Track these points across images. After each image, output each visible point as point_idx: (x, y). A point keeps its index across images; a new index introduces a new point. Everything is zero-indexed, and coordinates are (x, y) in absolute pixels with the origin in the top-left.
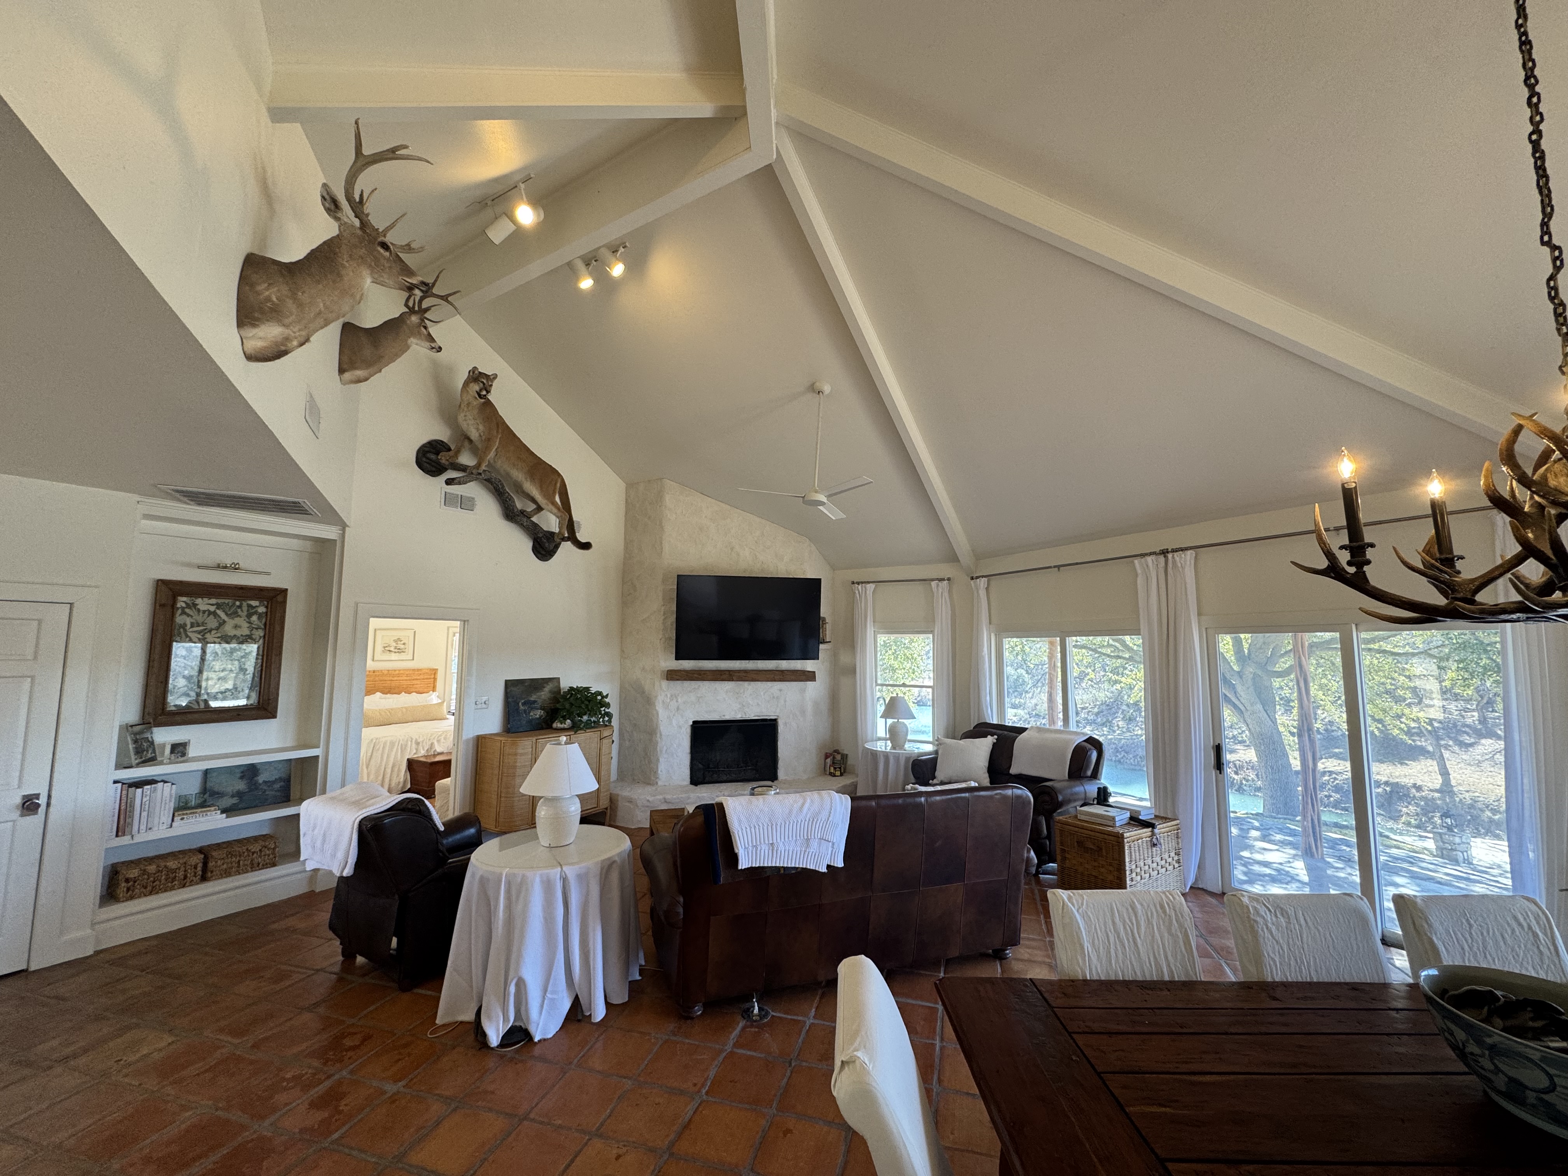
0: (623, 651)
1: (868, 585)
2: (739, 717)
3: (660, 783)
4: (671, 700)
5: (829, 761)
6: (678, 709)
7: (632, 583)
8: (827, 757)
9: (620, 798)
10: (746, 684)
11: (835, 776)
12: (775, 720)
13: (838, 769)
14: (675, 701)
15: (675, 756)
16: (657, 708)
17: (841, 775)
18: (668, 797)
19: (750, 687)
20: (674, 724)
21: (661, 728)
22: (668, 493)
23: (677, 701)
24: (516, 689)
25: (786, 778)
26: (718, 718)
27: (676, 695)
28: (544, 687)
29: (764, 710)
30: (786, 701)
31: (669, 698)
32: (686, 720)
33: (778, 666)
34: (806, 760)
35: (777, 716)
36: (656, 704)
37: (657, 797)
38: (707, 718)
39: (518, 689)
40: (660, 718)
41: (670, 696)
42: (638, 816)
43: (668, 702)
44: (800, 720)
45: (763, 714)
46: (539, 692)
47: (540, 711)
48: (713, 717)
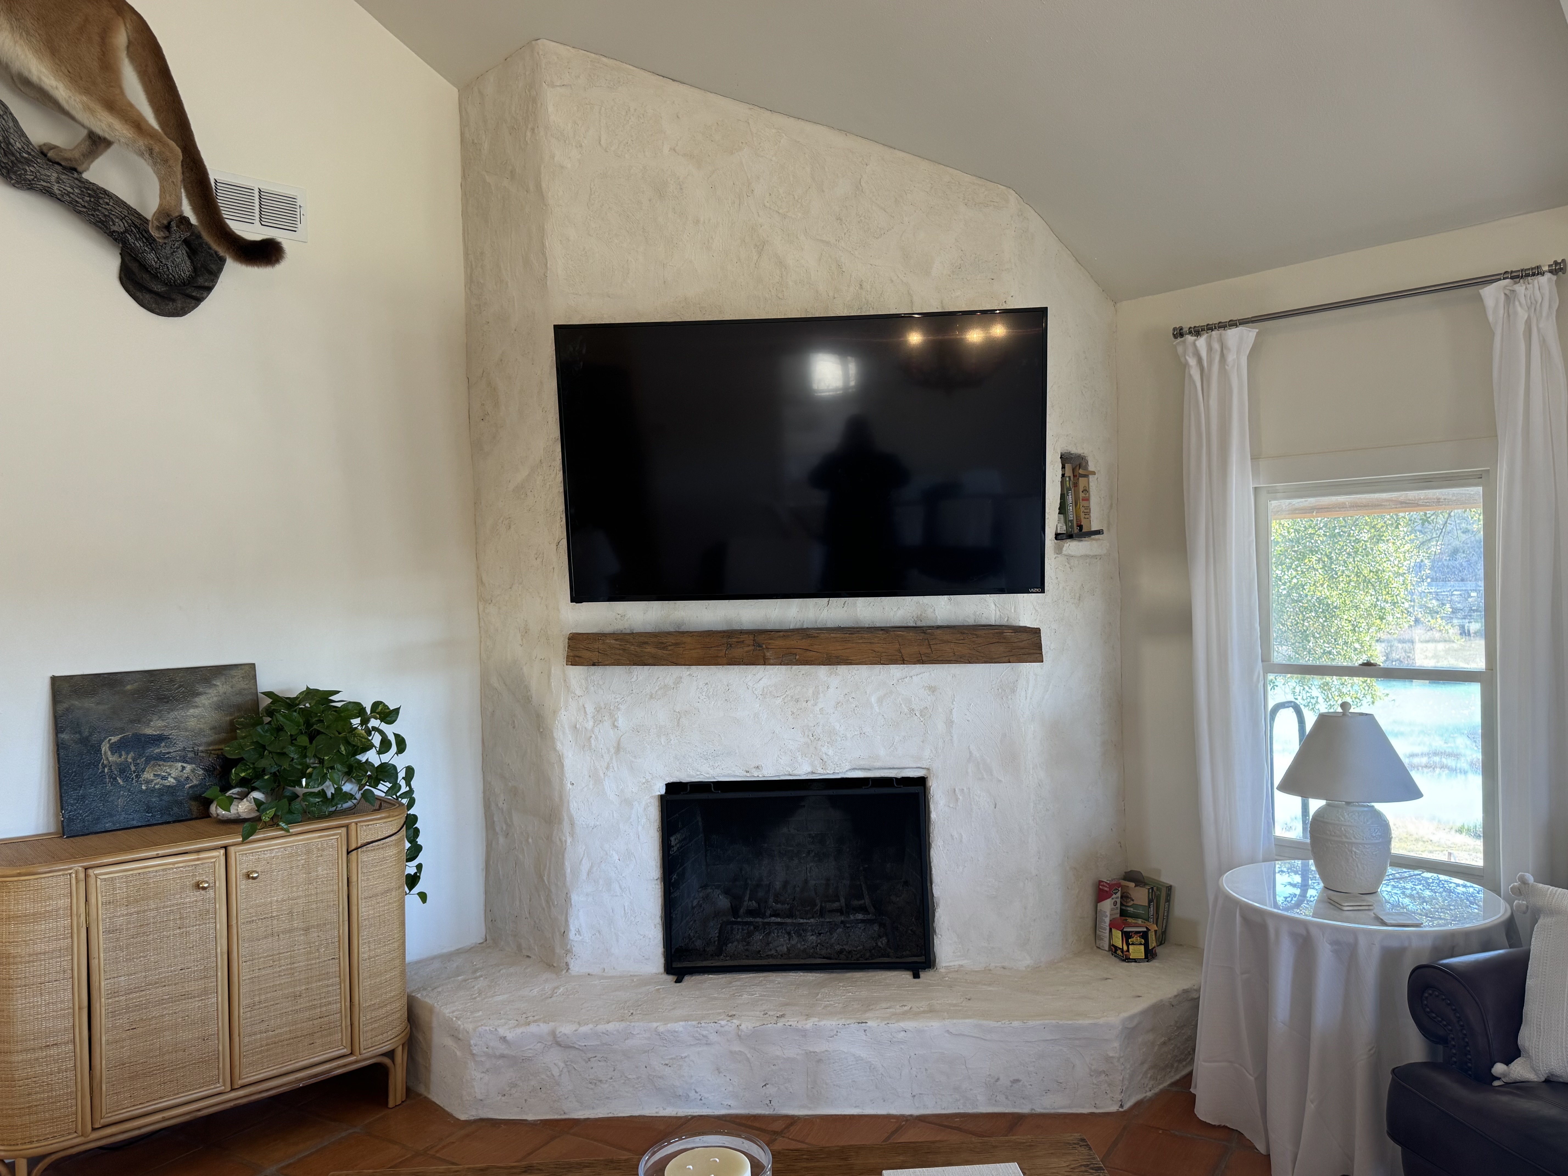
1: (1232, 334)
2: (803, 770)
4: (598, 722)
5: (1108, 906)
6: (618, 748)
8: (1101, 892)
10: (822, 671)
11: (1127, 959)
12: (921, 782)
13: (1136, 939)
14: (607, 724)
15: (616, 886)
16: (559, 746)
17: (1150, 955)
18: (566, 1029)
20: (612, 797)
21: (573, 806)
23: (615, 726)
24: (89, 703)
25: (961, 963)
26: (741, 775)
27: (612, 708)
28: (199, 694)
29: (882, 752)
30: (952, 722)
31: (589, 716)
32: (644, 781)
33: (921, 615)
34: (1025, 908)
35: (928, 769)
36: (555, 735)
37: (533, 1028)
38: (707, 776)
39: (98, 704)
40: (567, 776)
41: (594, 711)
42: (475, 1083)
43: (590, 728)
44: (1000, 781)
45: (879, 764)
46: (172, 710)
47: (180, 765)
48: (727, 772)
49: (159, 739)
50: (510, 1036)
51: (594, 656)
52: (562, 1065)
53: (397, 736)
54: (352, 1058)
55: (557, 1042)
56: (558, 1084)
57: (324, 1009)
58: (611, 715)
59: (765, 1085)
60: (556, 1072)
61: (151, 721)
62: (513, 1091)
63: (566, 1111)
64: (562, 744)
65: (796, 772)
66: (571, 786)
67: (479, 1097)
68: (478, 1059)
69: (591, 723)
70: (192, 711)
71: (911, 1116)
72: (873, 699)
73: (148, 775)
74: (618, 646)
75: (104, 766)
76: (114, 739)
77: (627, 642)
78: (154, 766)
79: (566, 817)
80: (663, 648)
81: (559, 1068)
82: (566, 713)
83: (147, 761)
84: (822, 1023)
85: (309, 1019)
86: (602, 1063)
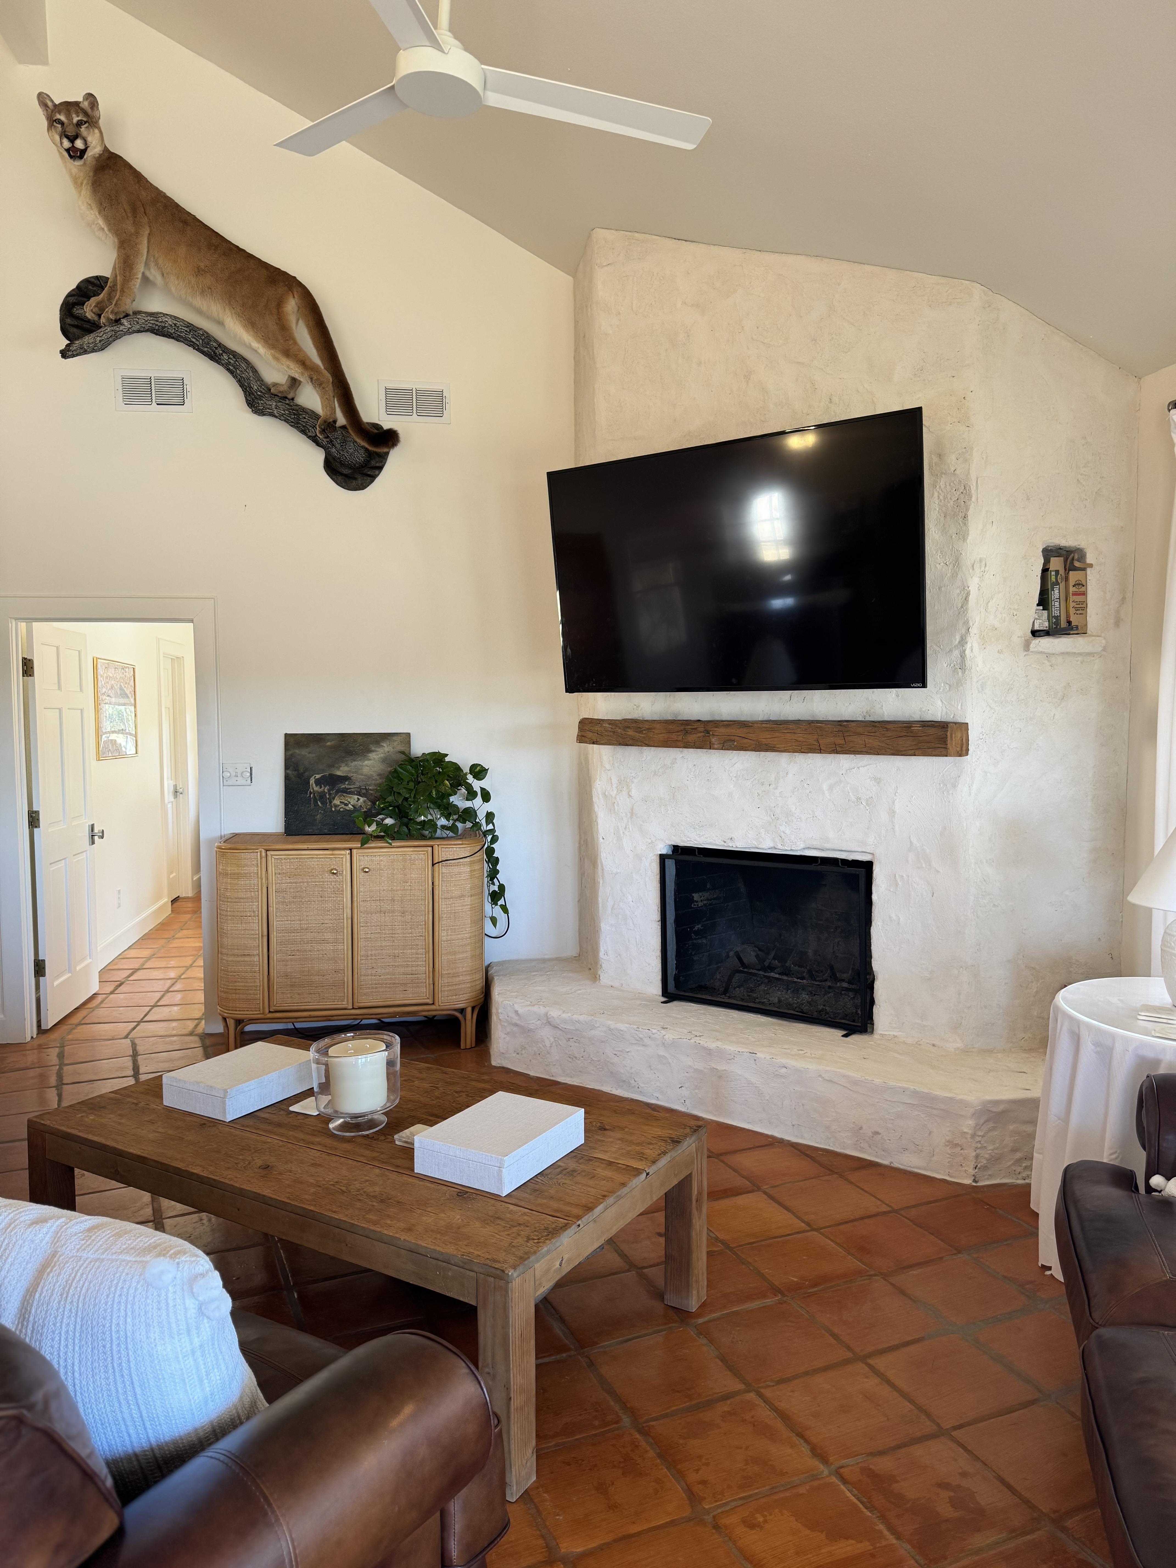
2: (766, 844)
4: (620, 791)
6: (632, 813)
12: (866, 864)
14: (627, 794)
15: (630, 922)
16: (596, 809)
20: (627, 850)
21: (604, 855)
23: (631, 796)
24: (304, 752)
25: (895, 1034)
26: (720, 844)
27: (628, 781)
28: (371, 751)
29: (833, 835)
30: (894, 812)
31: (615, 786)
32: (650, 841)
33: (870, 710)
34: (959, 994)
35: (871, 854)
36: (594, 799)
37: (535, 1009)
38: (696, 842)
39: (310, 753)
40: (600, 832)
41: (617, 782)
42: (500, 1040)
43: (614, 795)
44: (938, 871)
45: (828, 846)
46: (354, 761)
47: (356, 797)
48: (709, 840)
49: (345, 779)
50: (520, 1011)
51: (594, 737)
52: (552, 1040)
53: (482, 789)
54: (433, 1007)
55: (549, 1023)
56: (549, 1053)
57: (414, 969)
58: (628, 786)
59: (681, 1087)
60: (548, 1045)
61: (341, 767)
62: (523, 1052)
63: (554, 1074)
64: (599, 806)
65: (760, 846)
66: (602, 840)
68: (502, 1024)
69: (615, 792)
70: (366, 762)
72: (825, 787)
73: (336, 802)
74: (610, 729)
75: (311, 793)
76: (318, 776)
77: (616, 726)
78: (340, 796)
79: (599, 863)
80: (641, 732)
81: (550, 1041)
82: (599, 783)
83: (337, 793)
85: (404, 974)
86: (577, 1044)
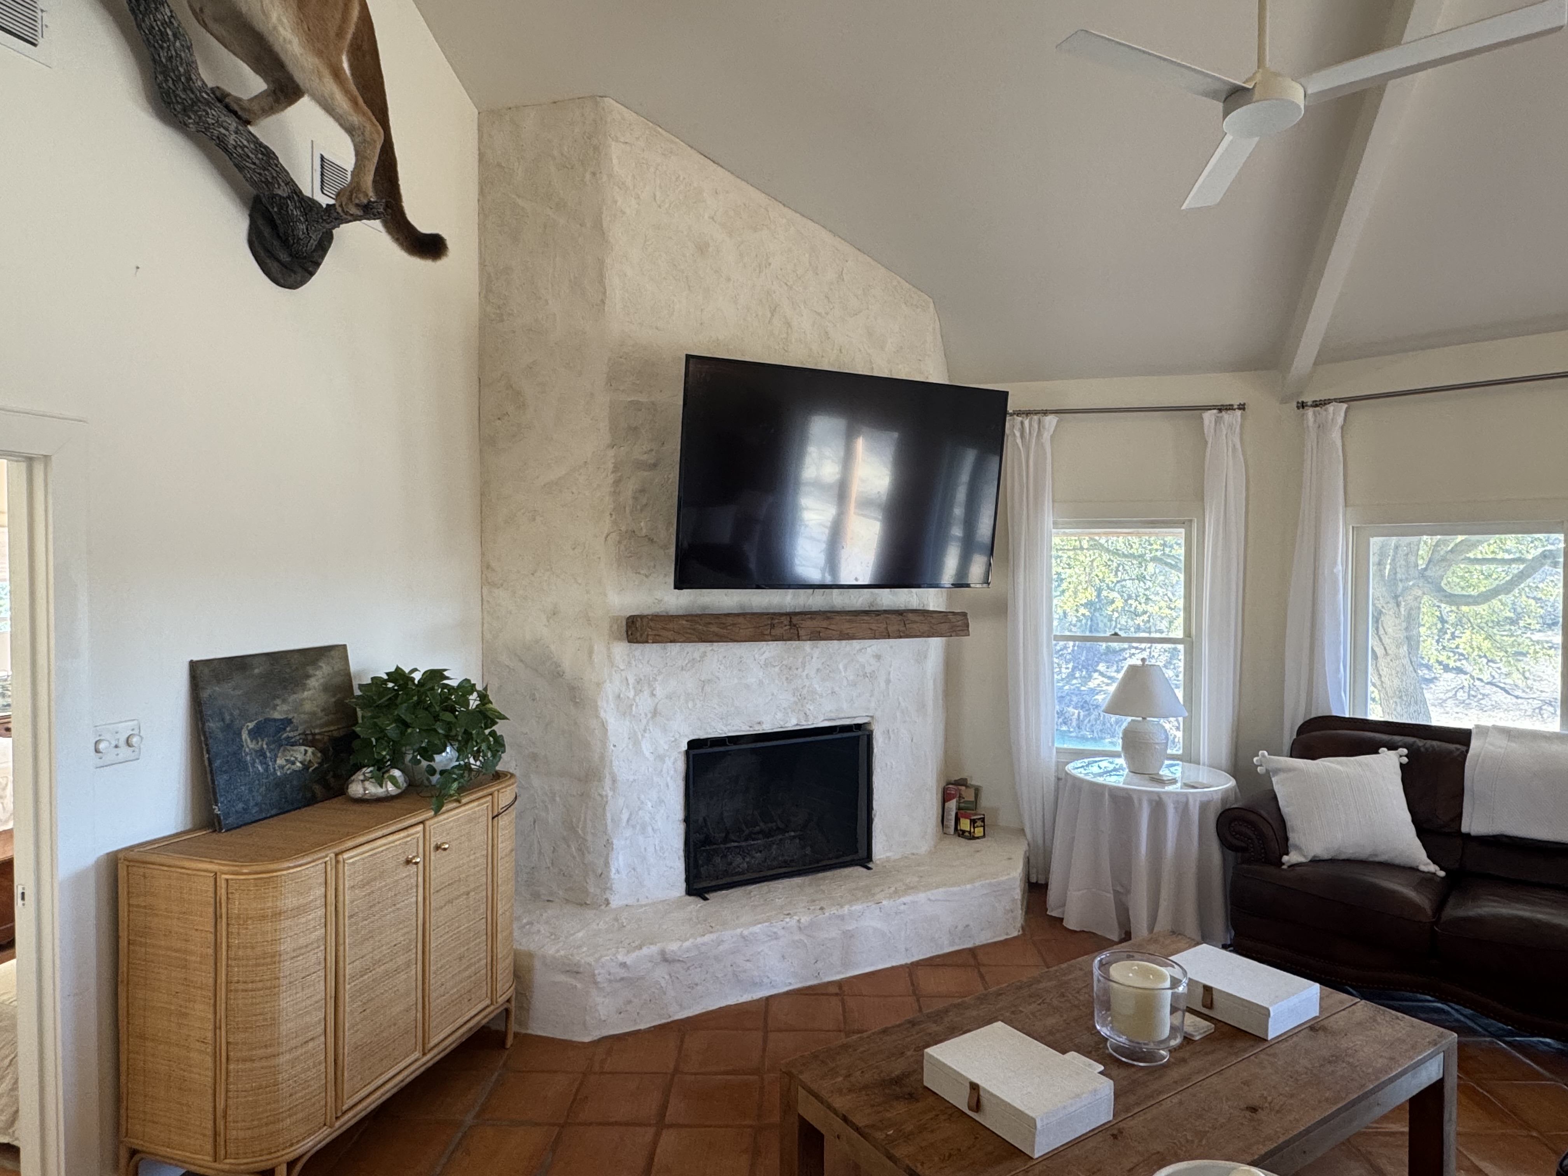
0: (486, 567)
1: (1046, 419)
2: (792, 723)
3: (616, 902)
4: (638, 692)
5: (952, 805)
6: (655, 713)
7: (510, 386)
8: (946, 797)
9: (537, 964)
11: (974, 838)
12: (868, 726)
13: (979, 823)
14: (646, 693)
15: (649, 829)
16: (602, 714)
18: (673, 947)
19: (816, 653)
20: (647, 754)
21: (616, 763)
22: (617, 141)
23: (653, 695)
24: (227, 689)
25: (887, 855)
26: (747, 730)
27: (650, 679)
28: (308, 676)
29: (845, 706)
30: (890, 681)
31: (631, 687)
32: (674, 739)
35: (872, 717)
36: (599, 703)
37: (645, 951)
38: (721, 732)
39: (234, 689)
40: (610, 738)
41: (635, 682)
42: (599, 1008)
43: (631, 697)
44: (916, 722)
45: (842, 715)
46: (294, 693)
47: (303, 748)
48: (735, 728)
49: (285, 723)
50: (629, 960)
51: (669, 634)
52: (667, 977)
54: (492, 1008)
55: (665, 958)
56: (664, 993)
57: (479, 964)
58: (650, 685)
59: (816, 962)
60: (663, 984)
61: (278, 705)
62: (629, 1008)
63: (671, 1014)
64: (605, 711)
65: (785, 725)
67: (603, 1018)
68: (601, 986)
69: (633, 693)
70: (306, 693)
71: (906, 964)
73: (280, 761)
75: (246, 754)
76: (251, 725)
77: (696, 622)
78: (284, 751)
79: (608, 776)
81: (665, 980)
82: (609, 685)
83: (278, 747)
84: (853, 908)
85: (468, 978)
86: (699, 970)
